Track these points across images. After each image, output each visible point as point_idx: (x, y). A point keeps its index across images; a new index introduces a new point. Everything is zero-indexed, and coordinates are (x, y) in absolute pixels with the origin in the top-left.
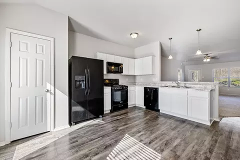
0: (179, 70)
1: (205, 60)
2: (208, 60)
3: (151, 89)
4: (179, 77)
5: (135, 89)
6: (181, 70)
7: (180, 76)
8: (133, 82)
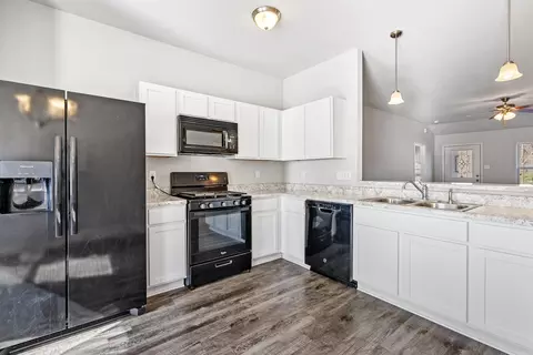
0: (417, 148)
1: (499, 117)
2: (510, 116)
3: (328, 207)
4: (417, 166)
5: (279, 205)
6: (423, 149)
7: (420, 164)
8: (279, 181)
